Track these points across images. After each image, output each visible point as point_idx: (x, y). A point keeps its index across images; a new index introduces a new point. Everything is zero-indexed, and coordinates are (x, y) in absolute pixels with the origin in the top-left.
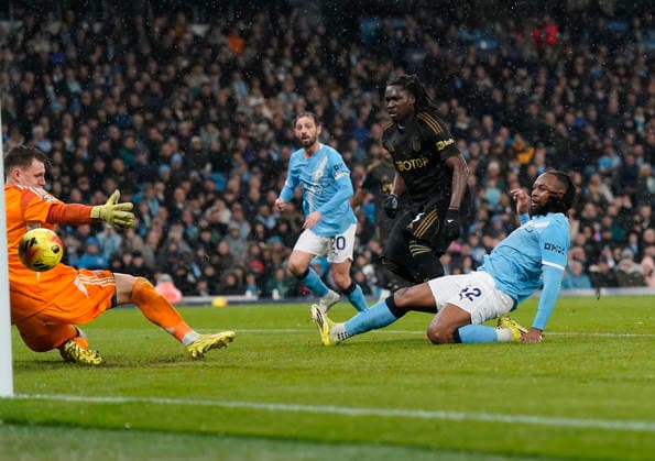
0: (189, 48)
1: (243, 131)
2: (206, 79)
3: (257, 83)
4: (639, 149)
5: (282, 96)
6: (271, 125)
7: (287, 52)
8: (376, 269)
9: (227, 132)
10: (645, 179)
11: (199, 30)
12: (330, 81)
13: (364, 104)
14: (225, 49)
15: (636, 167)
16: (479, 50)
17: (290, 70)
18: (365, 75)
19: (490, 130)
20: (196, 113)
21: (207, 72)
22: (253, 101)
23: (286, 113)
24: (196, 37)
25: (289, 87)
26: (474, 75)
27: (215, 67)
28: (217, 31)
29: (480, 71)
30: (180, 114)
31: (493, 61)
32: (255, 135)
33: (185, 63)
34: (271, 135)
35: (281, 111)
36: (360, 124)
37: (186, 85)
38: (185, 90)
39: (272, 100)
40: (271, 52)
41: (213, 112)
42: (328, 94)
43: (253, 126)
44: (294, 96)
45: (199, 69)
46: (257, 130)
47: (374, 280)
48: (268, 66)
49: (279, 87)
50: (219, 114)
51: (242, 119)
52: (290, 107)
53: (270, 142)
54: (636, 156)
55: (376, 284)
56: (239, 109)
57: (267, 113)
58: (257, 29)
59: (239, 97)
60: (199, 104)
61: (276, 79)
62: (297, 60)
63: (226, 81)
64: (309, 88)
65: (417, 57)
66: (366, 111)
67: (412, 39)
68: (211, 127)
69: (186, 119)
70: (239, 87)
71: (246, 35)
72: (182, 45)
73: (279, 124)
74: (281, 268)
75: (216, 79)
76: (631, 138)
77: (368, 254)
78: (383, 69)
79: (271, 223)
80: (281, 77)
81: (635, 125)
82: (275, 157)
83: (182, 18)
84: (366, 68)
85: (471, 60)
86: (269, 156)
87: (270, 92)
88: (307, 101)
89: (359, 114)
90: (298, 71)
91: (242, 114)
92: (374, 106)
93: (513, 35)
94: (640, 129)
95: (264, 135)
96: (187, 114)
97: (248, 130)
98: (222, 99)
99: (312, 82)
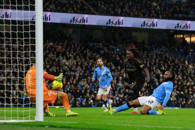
0: (49, 48)
1: (61, 68)
2: (53, 55)
3: (65, 57)
4: (154, 75)
5: (71, 60)
6: (68, 67)
7: (72, 50)
8: (93, 101)
9: (58, 68)
10: (156, 82)
11: (51, 44)
12: (82, 57)
13: (90, 63)
14: (57, 49)
15: (154, 79)
16: (117, 51)
17: (72, 54)
18: (90, 56)
19: (119, 70)
20: (51, 63)
21: (53, 54)
22: (64, 61)
23: (72, 64)
24: (50, 45)
25: (72, 58)
26: (116, 56)
27: (55, 53)
28: (56, 44)
29: (117, 56)
30: (47, 63)
31: (120, 53)
32: (64, 69)
33: (48, 52)
34: (68, 69)
35: (70, 63)
36: (89, 67)
37: (48, 57)
38: (48, 58)
39: (68, 61)
40: (68, 50)
41: (55, 63)
42: (81, 60)
43: (64, 67)
44: (74, 60)
45: (51, 53)
46: (65, 68)
47: (93, 104)
48: (67, 53)
49: (70, 58)
50: (56, 64)
51: (61, 65)
52: (73, 62)
53: (68, 70)
54: (154, 77)
55: (93, 105)
56: (61, 63)
57: (67, 64)
58: (65, 44)
59: (60, 60)
60: (51, 61)
61: (69, 56)
62: (74, 52)
63: (57, 56)
64: (77, 58)
65: (102, 52)
66: (90, 64)
67: (101, 48)
68: (54, 67)
69: (48, 65)
70: (61, 58)
71: (62, 46)
72: (47, 47)
73: (70, 66)
74: (71, 100)
75: (55, 55)
76: (152, 73)
77: (91, 98)
78: (94, 54)
79: (68, 90)
80: (71, 56)
81: (153, 69)
82: (69, 74)
83: (48, 41)
84: (90, 54)
85: (115, 53)
86: (68, 74)
87: (68, 59)
88: (76, 61)
89: (89, 65)
90: (75, 54)
91: (61, 64)
92: (92, 63)
93: (125, 48)
94: (154, 71)
95: (66, 69)
96: (48, 63)
97: (63, 68)
98: (57, 60)
99: (78, 57)
